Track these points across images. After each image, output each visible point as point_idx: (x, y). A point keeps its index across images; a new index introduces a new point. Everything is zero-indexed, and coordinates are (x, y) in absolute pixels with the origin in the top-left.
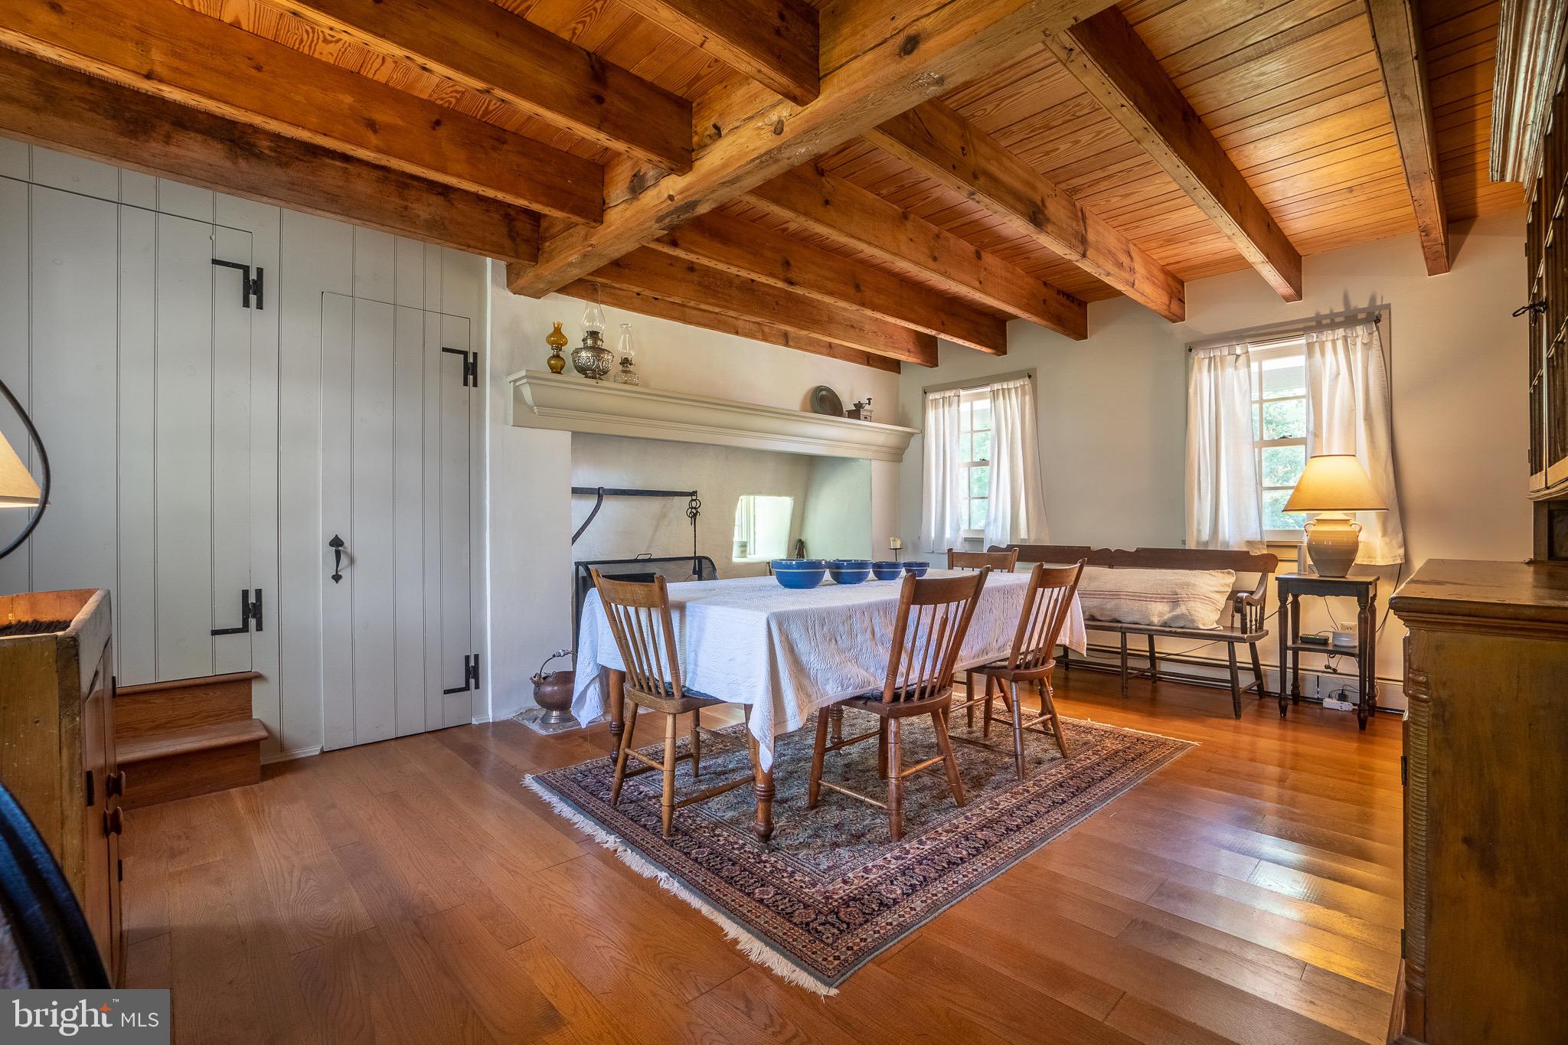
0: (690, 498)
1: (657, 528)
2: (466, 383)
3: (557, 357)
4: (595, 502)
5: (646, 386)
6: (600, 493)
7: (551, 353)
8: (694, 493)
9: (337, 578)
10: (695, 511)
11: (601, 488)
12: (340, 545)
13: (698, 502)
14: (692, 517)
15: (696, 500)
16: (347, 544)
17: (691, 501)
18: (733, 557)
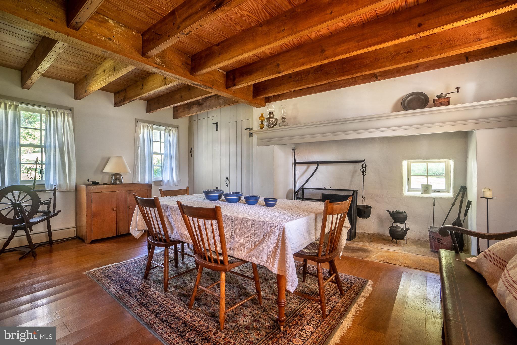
0: (362, 163)
1: (353, 176)
2: (250, 137)
3: (262, 124)
4: (316, 167)
5: (300, 123)
6: (318, 163)
7: (261, 123)
8: (363, 161)
9: (227, 186)
10: (364, 169)
11: (318, 161)
12: (228, 179)
13: (365, 165)
14: (363, 171)
15: (364, 164)
16: (229, 179)
17: (362, 165)
18: (404, 192)
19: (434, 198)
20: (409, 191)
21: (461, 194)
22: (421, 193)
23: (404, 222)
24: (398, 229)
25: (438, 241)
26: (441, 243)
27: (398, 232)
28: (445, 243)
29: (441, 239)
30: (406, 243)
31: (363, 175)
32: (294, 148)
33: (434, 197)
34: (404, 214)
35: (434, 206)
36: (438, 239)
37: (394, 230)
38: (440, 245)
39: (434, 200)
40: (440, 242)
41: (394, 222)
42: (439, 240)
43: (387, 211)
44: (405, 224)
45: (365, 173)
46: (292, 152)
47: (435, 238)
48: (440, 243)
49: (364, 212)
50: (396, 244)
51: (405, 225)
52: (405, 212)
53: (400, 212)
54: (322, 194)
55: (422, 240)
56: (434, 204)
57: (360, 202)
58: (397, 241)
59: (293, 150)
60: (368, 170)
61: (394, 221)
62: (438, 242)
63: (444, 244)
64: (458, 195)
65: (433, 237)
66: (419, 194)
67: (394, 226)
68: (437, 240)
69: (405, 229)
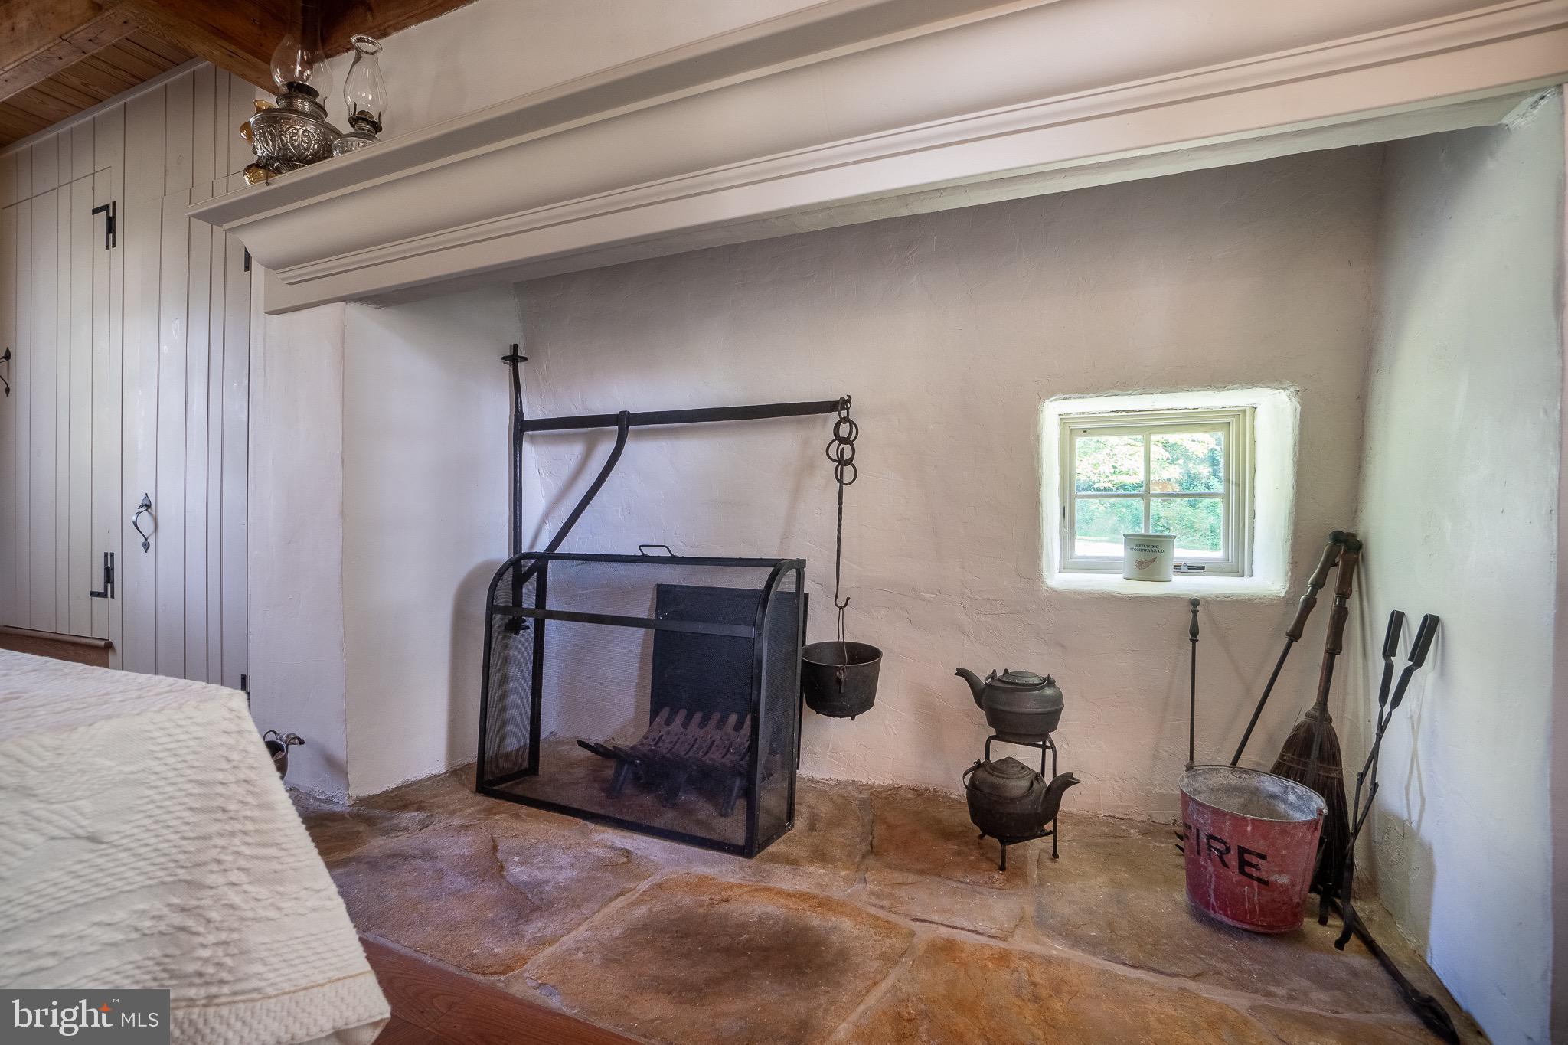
0: (834, 417)
4: (614, 442)
6: (623, 423)
8: (844, 404)
9: (146, 546)
10: (847, 448)
11: (622, 413)
12: (148, 506)
13: (852, 423)
14: (842, 462)
15: (845, 420)
16: (153, 505)
17: (837, 425)
18: (1045, 574)
19: (1195, 603)
20: (1063, 568)
21: (1334, 576)
22: (1121, 576)
23: (1044, 736)
24: (1012, 783)
25: (1243, 863)
26: (1259, 880)
27: (1013, 800)
28: (1283, 880)
29: (1263, 857)
30: (1055, 855)
31: (840, 481)
32: (515, 347)
33: (1195, 595)
34: (1049, 691)
35: (1194, 641)
36: (1242, 851)
37: (994, 786)
38: (1251, 886)
39: (1195, 612)
40: (1254, 873)
41: (992, 738)
42: (1247, 857)
43: (961, 673)
44: (1052, 747)
45: (848, 471)
46: (507, 369)
47: (1221, 847)
48: (1250, 876)
49: (839, 681)
50: (1002, 868)
51: (1049, 753)
52: (1049, 682)
53: (1024, 680)
54: (659, 586)
55: (1130, 823)
56: (1194, 633)
57: (820, 630)
58: (1010, 848)
59: (514, 359)
60: (865, 454)
61: (993, 732)
62: (1242, 871)
63: (1274, 884)
64: (1318, 585)
65: (1210, 837)
66: (1115, 583)
67: (993, 759)
68: (1232, 858)
69: (1048, 780)
